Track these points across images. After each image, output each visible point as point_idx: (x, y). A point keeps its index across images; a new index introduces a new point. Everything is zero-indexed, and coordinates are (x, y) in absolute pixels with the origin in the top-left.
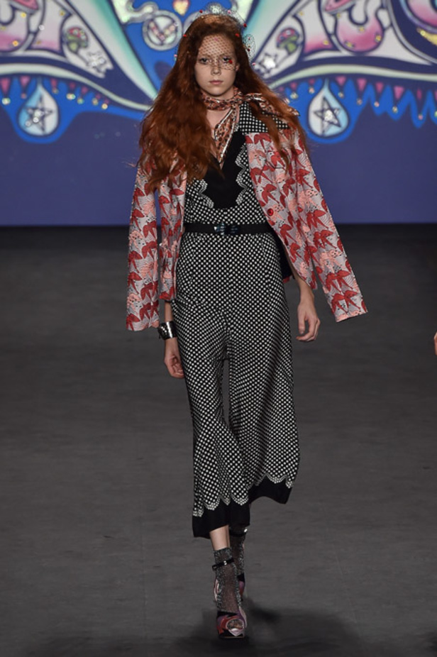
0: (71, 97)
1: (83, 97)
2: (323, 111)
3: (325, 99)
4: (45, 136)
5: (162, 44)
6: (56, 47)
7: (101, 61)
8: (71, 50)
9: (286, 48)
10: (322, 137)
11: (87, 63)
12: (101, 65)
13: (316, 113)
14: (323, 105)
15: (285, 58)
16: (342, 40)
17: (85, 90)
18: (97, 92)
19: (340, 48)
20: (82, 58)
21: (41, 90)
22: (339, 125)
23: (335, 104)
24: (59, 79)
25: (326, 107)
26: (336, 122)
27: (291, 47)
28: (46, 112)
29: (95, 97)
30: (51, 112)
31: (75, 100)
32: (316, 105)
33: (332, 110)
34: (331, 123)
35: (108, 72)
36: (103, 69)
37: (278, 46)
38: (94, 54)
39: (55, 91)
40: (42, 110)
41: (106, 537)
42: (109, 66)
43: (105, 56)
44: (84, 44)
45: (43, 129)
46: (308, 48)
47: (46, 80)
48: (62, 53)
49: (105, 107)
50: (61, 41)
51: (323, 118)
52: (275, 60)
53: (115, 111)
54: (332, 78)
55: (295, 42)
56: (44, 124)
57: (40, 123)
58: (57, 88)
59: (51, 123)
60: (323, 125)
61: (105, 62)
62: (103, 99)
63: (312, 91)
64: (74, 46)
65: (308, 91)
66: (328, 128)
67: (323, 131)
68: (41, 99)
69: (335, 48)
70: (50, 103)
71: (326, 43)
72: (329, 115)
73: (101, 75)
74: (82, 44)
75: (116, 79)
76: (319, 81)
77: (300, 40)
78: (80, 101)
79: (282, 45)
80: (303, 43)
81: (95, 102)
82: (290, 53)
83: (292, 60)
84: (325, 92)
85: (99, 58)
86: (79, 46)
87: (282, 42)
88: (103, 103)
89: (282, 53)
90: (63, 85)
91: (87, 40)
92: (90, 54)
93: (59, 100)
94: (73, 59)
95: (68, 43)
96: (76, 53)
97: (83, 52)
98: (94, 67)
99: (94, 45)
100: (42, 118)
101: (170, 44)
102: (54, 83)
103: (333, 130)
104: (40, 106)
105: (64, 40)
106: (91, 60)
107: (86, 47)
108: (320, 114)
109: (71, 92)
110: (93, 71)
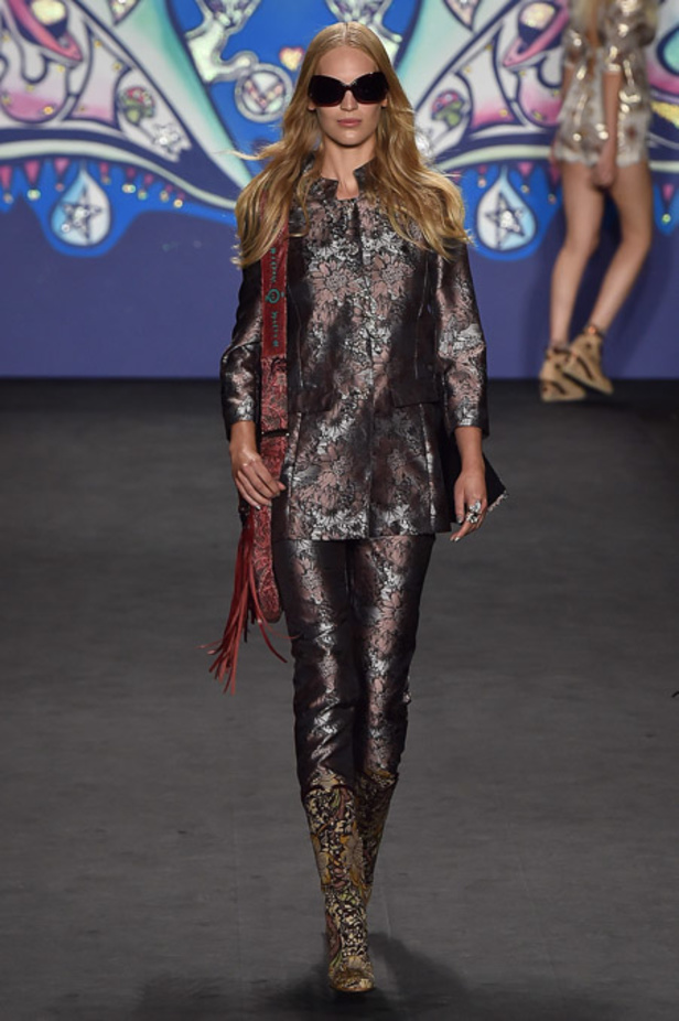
0: (129, 189)
1: (146, 189)
2: (498, 213)
3: (501, 196)
4: (91, 247)
5: (263, 113)
6: (108, 115)
7: (174, 137)
8: (129, 121)
9: (445, 120)
10: (498, 251)
11: (154, 140)
12: (174, 143)
13: (488, 216)
14: (499, 204)
15: (443, 135)
16: (527, 109)
17: (149, 179)
18: (166, 182)
19: (525, 121)
20: (145, 132)
21: (85, 179)
22: (521, 233)
23: (516, 203)
24: (112, 163)
25: (503, 206)
26: (517, 229)
27: (453, 119)
28: (92, 211)
29: (163, 189)
30: (99, 211)
31: (135, 194)
32: (489, 203)
33: (512, 211)
34: (510, 231)
35: (183, 153)
36: (176, 148)
37: (433, 117)
38: (164, 127)
39: (106, 181)
40: (87, 207)
41: (181, 832)
42: (185, 144)
43: (179, 130)
44: (148, 112)
45: (87, 235)
46: (477, 121)
47: (93, 164)
48: (116, 126)
49: (178, 204)
50: (116, 107)
51: (498, 223)
52: (428, 138)
53: (194, 210)
54: (511, 164)
55: (458, 112)
56: (88, 228)
57: (84, 228)
58: (109, 175)
59: (99, 227)
60: (498, 234)
61: (179, 139)
62: (176, 192)
63: (482, 183)
64: (134, 115)
65: (476, 183)
66: (506, 237)
67: (499, 243)
68: (85, 192)
69: (516, 121)
70: (97, 198)
71: (504, 113)
72: (507, 219)
73: (173, 158)
74: (145, 111)
75: (195, 163)
76: (493, 169)
77: (466, 108)
78: (143, 195)
79: (440, 116)
80: (470, 114)
81: (164, 196)
82: (451, 128)
83: (454, 137)
84: (502, 185)
85: (171, 133)
86: (142, 115)
87: (439, 111)
88: (176, 198)
89: (440, 127)
90: (117, 172)
91: (153, 105)
92: (158, 127)
93: (112, 193)
94: (132, 134)
95: (126, 110)
96: (137, 124)
97: (146, 124)
98: (164, 146)
99: (163, 114)
100: (87, 220)
101: (275, 113)
102: (104, 168)
103: (514, 241)
104: (83, 202)
105: (119, 105)
106: (160, 135)
107: (151, 116)
108: (494, 217)
109: (130, 181)
110: (162, 152)
